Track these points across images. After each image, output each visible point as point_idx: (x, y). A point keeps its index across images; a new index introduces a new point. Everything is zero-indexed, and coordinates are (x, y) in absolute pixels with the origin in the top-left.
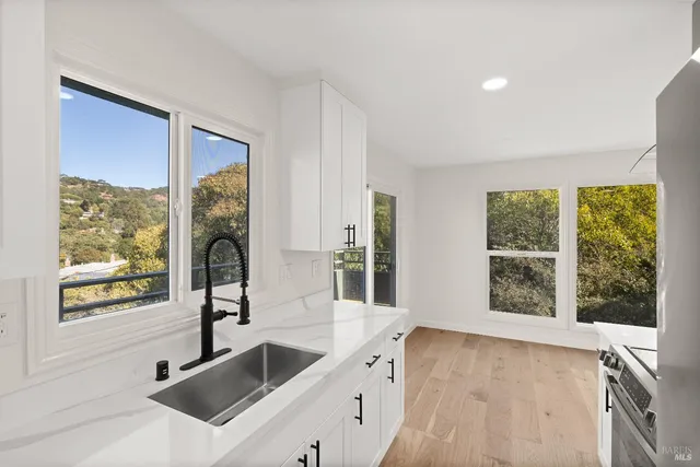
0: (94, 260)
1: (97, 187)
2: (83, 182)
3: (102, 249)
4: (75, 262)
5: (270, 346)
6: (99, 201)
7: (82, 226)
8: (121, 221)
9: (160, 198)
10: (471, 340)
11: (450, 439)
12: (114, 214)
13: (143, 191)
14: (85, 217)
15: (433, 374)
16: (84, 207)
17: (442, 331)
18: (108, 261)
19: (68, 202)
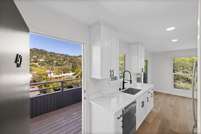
0: (67, 73)
1: (67, 56)
2: (64, 55)
3: (69, 70)
4: (64, 73)
5: (131, 89)
6: (67, 59)
7: (64, 65)
8: (71, 64)
9: (79, 58)
10: (168, 95)
11: (164, 112)
12: (70, 62)
13: (75, 56)
14: (64, 63)
15: (158, 101)
16: (64, 61)
17: (160, 93)
18: (70, 73)
19: (61, 59)
